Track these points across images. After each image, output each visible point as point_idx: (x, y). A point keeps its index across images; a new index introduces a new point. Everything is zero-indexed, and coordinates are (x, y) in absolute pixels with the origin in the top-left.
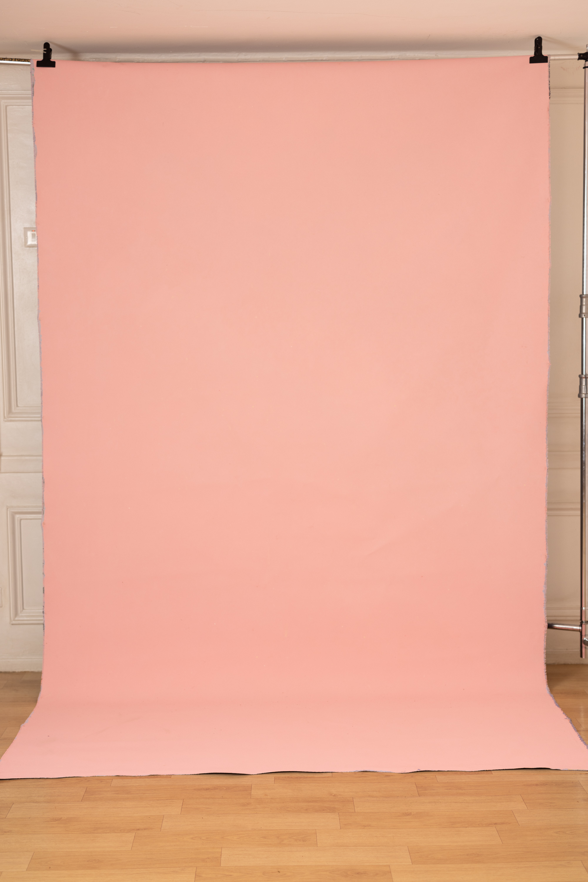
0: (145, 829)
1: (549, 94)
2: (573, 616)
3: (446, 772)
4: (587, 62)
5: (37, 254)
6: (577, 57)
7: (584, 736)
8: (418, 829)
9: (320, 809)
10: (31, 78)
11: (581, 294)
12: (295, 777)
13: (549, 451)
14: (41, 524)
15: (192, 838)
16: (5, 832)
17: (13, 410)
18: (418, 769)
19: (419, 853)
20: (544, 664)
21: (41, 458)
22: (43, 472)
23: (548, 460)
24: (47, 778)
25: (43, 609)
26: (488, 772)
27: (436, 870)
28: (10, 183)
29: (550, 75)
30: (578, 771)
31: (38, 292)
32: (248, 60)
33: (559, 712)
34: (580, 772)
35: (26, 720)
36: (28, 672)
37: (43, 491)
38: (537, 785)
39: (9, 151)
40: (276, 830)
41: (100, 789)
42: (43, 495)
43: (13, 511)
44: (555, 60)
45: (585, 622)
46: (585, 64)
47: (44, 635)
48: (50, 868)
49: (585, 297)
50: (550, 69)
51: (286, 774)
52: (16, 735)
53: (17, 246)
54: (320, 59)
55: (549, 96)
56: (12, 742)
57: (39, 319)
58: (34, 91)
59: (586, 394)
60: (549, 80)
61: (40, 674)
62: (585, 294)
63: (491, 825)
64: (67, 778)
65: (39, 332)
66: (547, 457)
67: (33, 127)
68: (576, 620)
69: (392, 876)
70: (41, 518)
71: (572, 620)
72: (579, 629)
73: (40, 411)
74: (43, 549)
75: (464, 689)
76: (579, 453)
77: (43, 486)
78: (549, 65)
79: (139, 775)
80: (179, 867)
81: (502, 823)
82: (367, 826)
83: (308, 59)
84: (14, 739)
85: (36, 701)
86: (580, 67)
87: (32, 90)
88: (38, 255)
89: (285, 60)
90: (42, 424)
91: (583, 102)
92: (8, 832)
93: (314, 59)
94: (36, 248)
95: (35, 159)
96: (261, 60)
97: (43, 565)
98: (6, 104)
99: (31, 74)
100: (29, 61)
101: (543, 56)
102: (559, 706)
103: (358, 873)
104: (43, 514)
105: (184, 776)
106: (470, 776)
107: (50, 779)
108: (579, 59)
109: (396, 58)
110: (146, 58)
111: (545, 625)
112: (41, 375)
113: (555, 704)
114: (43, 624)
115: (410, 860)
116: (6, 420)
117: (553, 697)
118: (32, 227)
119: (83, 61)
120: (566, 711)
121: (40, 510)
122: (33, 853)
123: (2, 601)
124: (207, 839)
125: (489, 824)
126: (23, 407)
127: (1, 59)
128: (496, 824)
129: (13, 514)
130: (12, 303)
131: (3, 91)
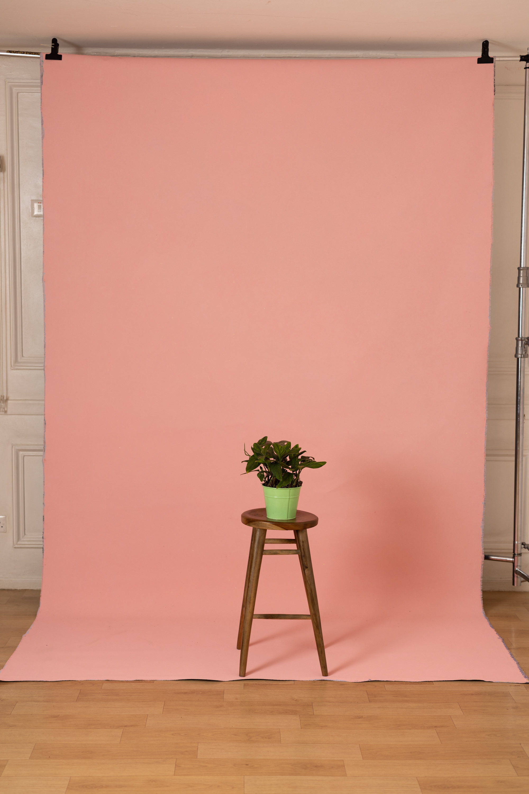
0: (132, 726)
1: (494, 91)
2: (507, 549)
3: (393, 682)
4: (528, 64)
5: (42, 224)
6: (519, 59)
7: (515, 653)
8: (368, 730)
9: (283, 712)
10: (41, 69)
11: (519, 266)
12: (262, 684)
13: (488, 404)
14: (42, 461)
15: (172, 734)
16: (10, 726)
17: (19, 360)
18: (369, 679)
19: (369, 750)
20: (480, 590)
21: (43, 402)
22: (45, 415)
23: (487, 412)
24: (46, 681)
25: (43, 535)
26: (430, 683)
27: (383, 765)
28: (20, 160)
29: (495, 74)
30: (509, 684)
31: (43, 256)
32: (230, 56)
33: (493, 632)
34: (510, 684)
35: (27, 631)
36: (28, 590)
37: (45, 432)
38: (472, 694)
39: (19, 132)
40: (246, 728)
41: (92, 692)
42: (44, 435)
43: (17, 448)
44: (499, 61)
45: (517, 555)
46: (526, 65)
47: (43, 558)
48: (50, 757)
49: (522, 270)
50: (495, 68)
51: (255, 681)
52: (18, 644)
53: (25, 216)
54: (294, 56)
55: (494, 93)
56: (15, 650)
57: (44, 281)
58: (43, 81)
59: (522, 354)
60: (494, 78)
61: (39, 591)
62: (522, 266)
64: (63, 682)
65: (44, 292)
66: (487, 409)
67: (41, 112)
69: (345, 769)
70: (42, 455)
71: (506, 553)
72: (511, 560)
73: (43, 361)
74: (44, 482)
75: (410, 612)
76: (515, 406)
77: (44, 427)
78: (495, 65)
79: (127, 680)
80: (162, 759)
81: (442, 727)
82: (324, 727)
83: (283, 56)
84: (17, 647)
85: (35, 615)
86: (521, 67)
87: (41, 80)
88: (44, 224)
89: (263, 57)
90: (45, 373)
91: (524, 98)
92: (13, 726)
93: (288, 56)
94: (42, 218)
95: (42, 140)
96: (242, 56)
97: (44, 497)
98: (18, 91)
99: (41, 66)
100: (39, 54)
101: (489, 57)
102: (493, 627)
103: (316, 767)
104: (44, 451)
105: (165, 681)
106: (414, 685)
107: (48, 682)
108: (521, 60)
109: (360, 56)
110: (141, 53)
111: (482, 556)
112: (45, 329)
113: (490, 626)
114: (43, 548)
115: (361, 756)
116: (13, 368)
117: (488, 620)
118: (38, 199)
119: (86, 54)
120: (500, 632)
121: (42, 448)
122: (35, 744)
123: (6, 528)
124: (185, 735)
125: (430, 727)
126: (28, 357)
127: (14, 52)
128: (436, 727)
129: (18, 451)
130: (19, 266)
131: (15, 80)
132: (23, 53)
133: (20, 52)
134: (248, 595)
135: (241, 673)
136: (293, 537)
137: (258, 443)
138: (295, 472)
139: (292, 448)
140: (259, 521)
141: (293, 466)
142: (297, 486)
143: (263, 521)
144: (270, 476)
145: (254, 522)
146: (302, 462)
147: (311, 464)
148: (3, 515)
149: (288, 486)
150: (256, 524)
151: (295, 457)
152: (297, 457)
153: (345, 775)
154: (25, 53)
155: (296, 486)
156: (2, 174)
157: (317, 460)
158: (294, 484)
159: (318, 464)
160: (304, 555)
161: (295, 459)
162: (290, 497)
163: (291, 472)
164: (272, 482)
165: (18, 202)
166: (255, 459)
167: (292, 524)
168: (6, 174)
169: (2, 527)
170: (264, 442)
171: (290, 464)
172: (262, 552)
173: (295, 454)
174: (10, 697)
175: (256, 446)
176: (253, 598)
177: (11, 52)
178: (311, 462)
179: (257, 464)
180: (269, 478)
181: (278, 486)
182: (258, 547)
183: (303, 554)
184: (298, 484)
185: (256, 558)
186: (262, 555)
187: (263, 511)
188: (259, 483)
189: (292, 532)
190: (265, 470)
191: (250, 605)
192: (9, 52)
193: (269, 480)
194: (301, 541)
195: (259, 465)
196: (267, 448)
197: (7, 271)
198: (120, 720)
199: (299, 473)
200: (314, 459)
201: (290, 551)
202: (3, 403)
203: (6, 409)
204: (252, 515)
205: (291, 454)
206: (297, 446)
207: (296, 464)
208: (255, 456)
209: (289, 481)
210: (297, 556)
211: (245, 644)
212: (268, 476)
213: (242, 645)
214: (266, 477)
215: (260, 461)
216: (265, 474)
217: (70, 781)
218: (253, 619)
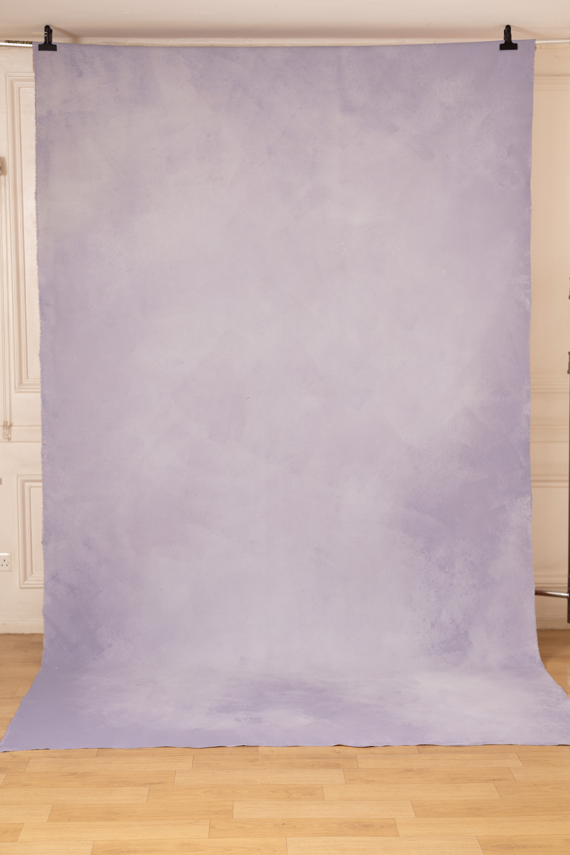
0: (159, 783)
2: (561, 584)
8: (420, 784)
9: (324, 765)
15: (204, 792)
16: (25, 785)
17: (24, 381)
19: (421, 807)
27: (439, 823)
28: (22, 162)
36: (36, 634)
39: (22, 131)
40: (284, 784)
43: (23, 479)
48: (70, 819)
63: (489, 781)
68: (564, 588)
69: (397, 828)
71: (559, 588)
72: (566, 596)
76: (568, 427)
80: (194, 819)
81: (500, 780)
82: (371, 781)
92: (27, 785)
98: (20, 86)
103: (365, 826)
111: (533, 592)
115: (414, 813)
116: (16, 391)
122: (53, 806)
123: (12, 566)
124: (218, 793)
125: (487, 780)
126: (34, 379)
127: (13, 42)
128: (494, 780)
129: (23, 482)
130: (23, 279)
131: (16, 74)
132: (23, 43)
133: (19, 41)
148: (8, 553)
153: (398, 835)
154: (25, 43)
156: (2, 177)
165: (21, 208)
168: (7, 177)
169: (7, 565)
174: (22, 753)
177: (10, 42)
192: (7, 41)
197: (10, 284)
198: (145, 777)
202: (6, 429)
203: (9, 436)
217: (93, 846)
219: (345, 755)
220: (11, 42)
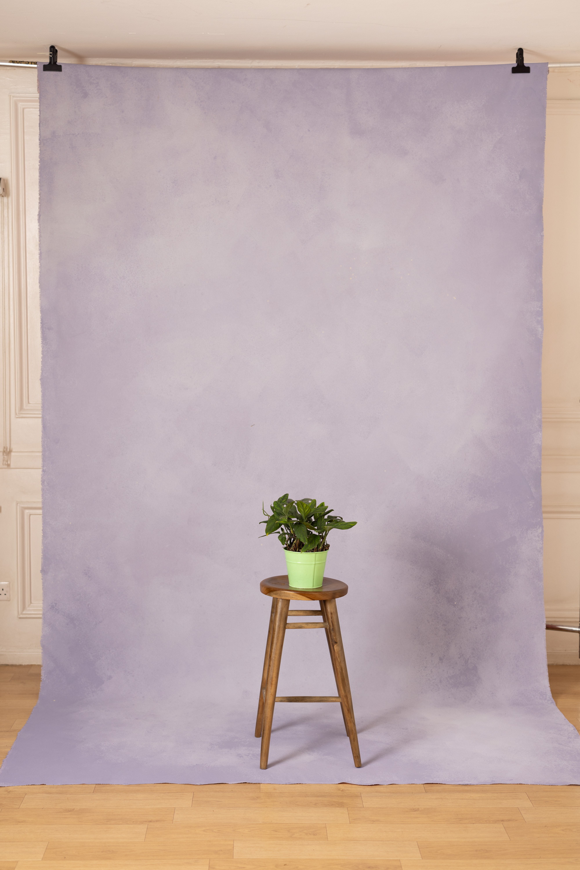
0: (157, 821)
2: (572, 618)
8: (426, 825)
9: (328, 804)
15: (204, 831)
16: (19, 822)
17: (25, 407)
19: (428, 848)
27: (446, 865)
28: (26, 184)
36: (35, 665)
39: (25, 153)
40: (287, 823)
43: (23, 506)
48: (65, 858)
53: (31, 246)
63: (498, 822)
68: (575, 622)
71: (571, 622)
72: (578, 630)
80: (193, 859)
81: (509, 820)
82: (376, 821)
83: (320, 67)
89: (298, 68)
92: (22, 822)
96: (275, 67)
98: (24, 107)
101: (525, 66)
103: (369, 867)
110: (161, 64)
111: (543, 627)
115: (420, 855)
116: (17, 416)
122: (48, 843)
123: (10, 596)
124: (219, 832)
125: (496, 821)
126: (35, 404)
127: (18, 62)
128: (503, 821)
129: (23, 509)
131: (20, 94)
132: (27, 63)
133: (24, 62)
134: (269, 675)
135: (263, 765)
136: (319, 609)
137: (278, 501)
138: (321, 534)
139: (317, 506)
140: (281, 590)
141: (319, 527)
142: (324, 550)
143: (285, 591)
144: (292, 539)
145: (276, 592)
146: (328, 523)
147: (339, 525)
148: (6, 582)
149: (313, 549)
150: (278, 593)
151: (321, 517)
152: (323, 517)
154: (30, 63)
155: (322, 550)
156: (6, 200)
157: (346, 520)
158: (320, 548)
159: (348, 525)
160: (333, 629)
161: (321, 519)
162: (316, 563)
163: (317, 534)
164: (295, 546)
165: (24, 230)
166: (275, 520)
167: (319, 593)
168: (10, 198)
169: (5, 594)
170: (285, 500)
171: (316, 525)
172: (285, 625)
173: (321, 514)
174: (17, 788)
175: (277, 504)
176: (275, 678)
177: (14, 62)
178: (339, 523)
179: (278, 525)
180: (292, 541)
181: (303, 550)
182: (280, 621)
183: (331, 628)
184: (325, 548)
185: (278, 633)
186: (285, 628)
187: (285, 579)
188: (281, 546)
189: (317, 603)
190: (286, 532)
191: (272, 687)
192: (11, 62)
193: (291, 543)
194: (329, 612)
195: (280, 526)
196: (290, 507)
197: (12, 307)
198: (144, 814)
199: (326, 535)
200: (342, 518)
201: (317, 624)
202: (6, 455)
203: (9, 462)
204: (273, 583)
205: (316, 514)
206: (322, 505)
207: (323, 525)
208: (275, 516)
209: (315, 544)
210: (323, 630)
211: (266, 732)
212: (290, 539)
213: (263, 733)
214: (288, 540)
215: (282, 522)
216: (287, 536)
218: (275, 702)
219: (350, 793)
220: (16, 62)
